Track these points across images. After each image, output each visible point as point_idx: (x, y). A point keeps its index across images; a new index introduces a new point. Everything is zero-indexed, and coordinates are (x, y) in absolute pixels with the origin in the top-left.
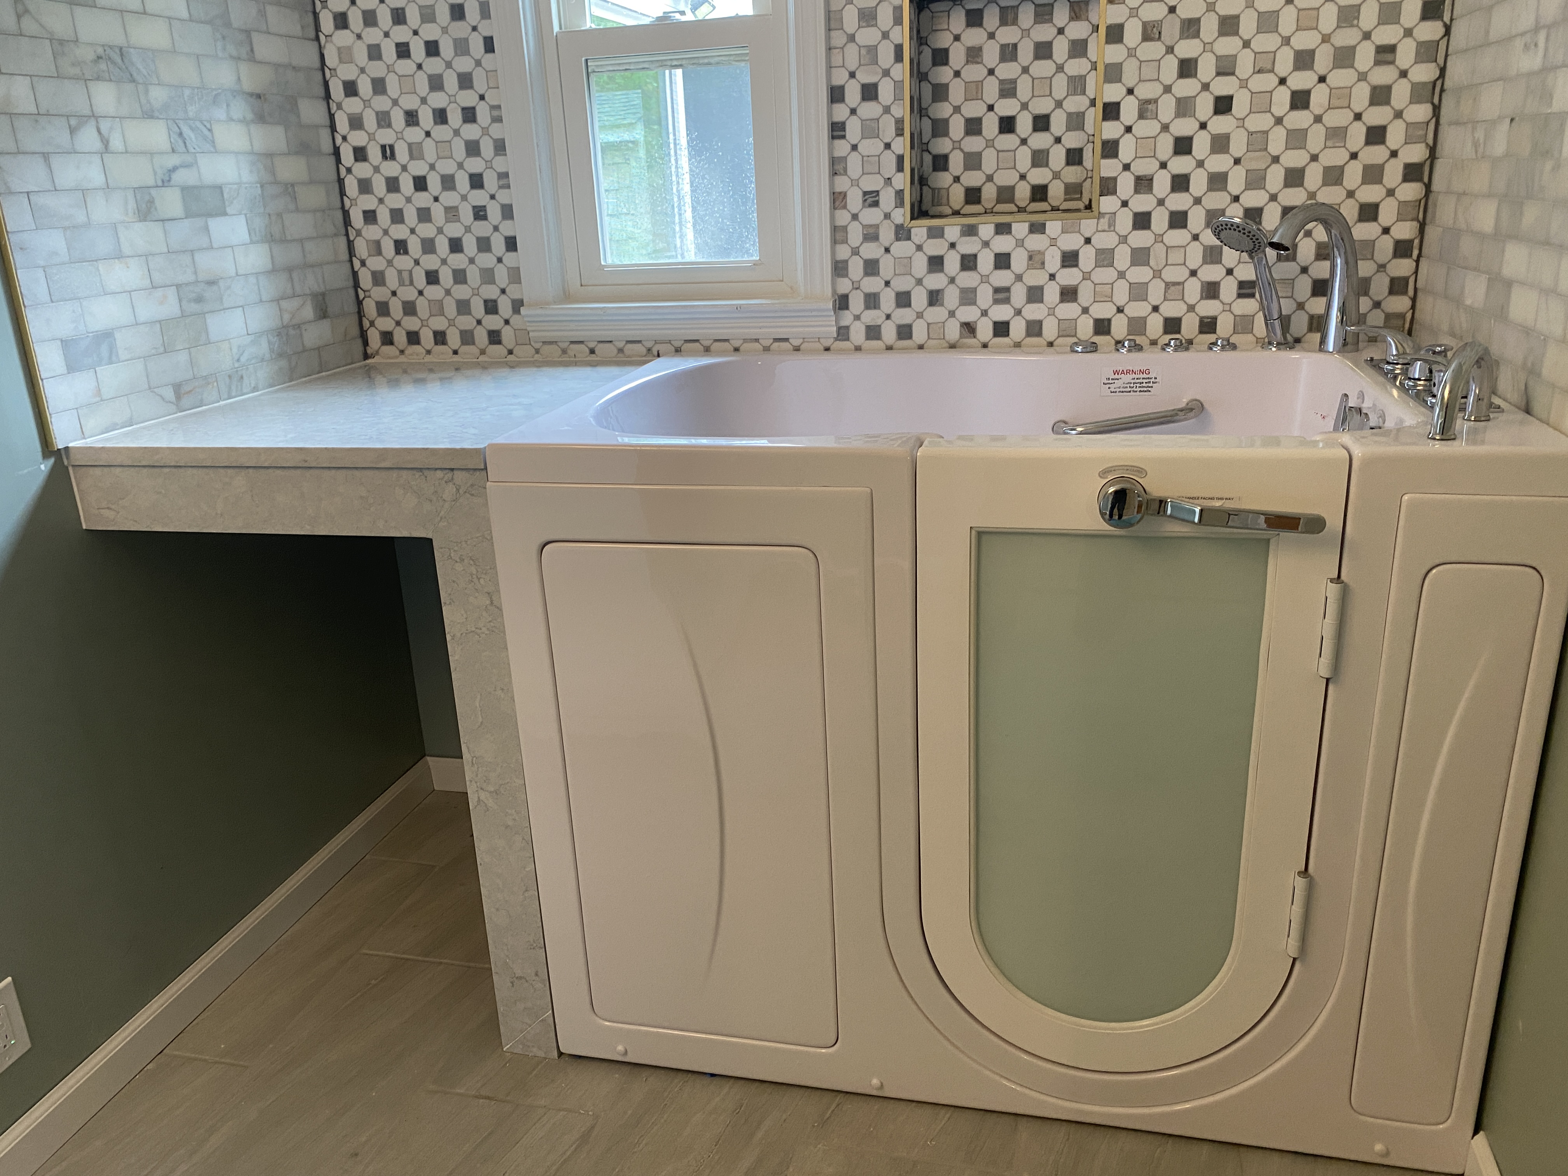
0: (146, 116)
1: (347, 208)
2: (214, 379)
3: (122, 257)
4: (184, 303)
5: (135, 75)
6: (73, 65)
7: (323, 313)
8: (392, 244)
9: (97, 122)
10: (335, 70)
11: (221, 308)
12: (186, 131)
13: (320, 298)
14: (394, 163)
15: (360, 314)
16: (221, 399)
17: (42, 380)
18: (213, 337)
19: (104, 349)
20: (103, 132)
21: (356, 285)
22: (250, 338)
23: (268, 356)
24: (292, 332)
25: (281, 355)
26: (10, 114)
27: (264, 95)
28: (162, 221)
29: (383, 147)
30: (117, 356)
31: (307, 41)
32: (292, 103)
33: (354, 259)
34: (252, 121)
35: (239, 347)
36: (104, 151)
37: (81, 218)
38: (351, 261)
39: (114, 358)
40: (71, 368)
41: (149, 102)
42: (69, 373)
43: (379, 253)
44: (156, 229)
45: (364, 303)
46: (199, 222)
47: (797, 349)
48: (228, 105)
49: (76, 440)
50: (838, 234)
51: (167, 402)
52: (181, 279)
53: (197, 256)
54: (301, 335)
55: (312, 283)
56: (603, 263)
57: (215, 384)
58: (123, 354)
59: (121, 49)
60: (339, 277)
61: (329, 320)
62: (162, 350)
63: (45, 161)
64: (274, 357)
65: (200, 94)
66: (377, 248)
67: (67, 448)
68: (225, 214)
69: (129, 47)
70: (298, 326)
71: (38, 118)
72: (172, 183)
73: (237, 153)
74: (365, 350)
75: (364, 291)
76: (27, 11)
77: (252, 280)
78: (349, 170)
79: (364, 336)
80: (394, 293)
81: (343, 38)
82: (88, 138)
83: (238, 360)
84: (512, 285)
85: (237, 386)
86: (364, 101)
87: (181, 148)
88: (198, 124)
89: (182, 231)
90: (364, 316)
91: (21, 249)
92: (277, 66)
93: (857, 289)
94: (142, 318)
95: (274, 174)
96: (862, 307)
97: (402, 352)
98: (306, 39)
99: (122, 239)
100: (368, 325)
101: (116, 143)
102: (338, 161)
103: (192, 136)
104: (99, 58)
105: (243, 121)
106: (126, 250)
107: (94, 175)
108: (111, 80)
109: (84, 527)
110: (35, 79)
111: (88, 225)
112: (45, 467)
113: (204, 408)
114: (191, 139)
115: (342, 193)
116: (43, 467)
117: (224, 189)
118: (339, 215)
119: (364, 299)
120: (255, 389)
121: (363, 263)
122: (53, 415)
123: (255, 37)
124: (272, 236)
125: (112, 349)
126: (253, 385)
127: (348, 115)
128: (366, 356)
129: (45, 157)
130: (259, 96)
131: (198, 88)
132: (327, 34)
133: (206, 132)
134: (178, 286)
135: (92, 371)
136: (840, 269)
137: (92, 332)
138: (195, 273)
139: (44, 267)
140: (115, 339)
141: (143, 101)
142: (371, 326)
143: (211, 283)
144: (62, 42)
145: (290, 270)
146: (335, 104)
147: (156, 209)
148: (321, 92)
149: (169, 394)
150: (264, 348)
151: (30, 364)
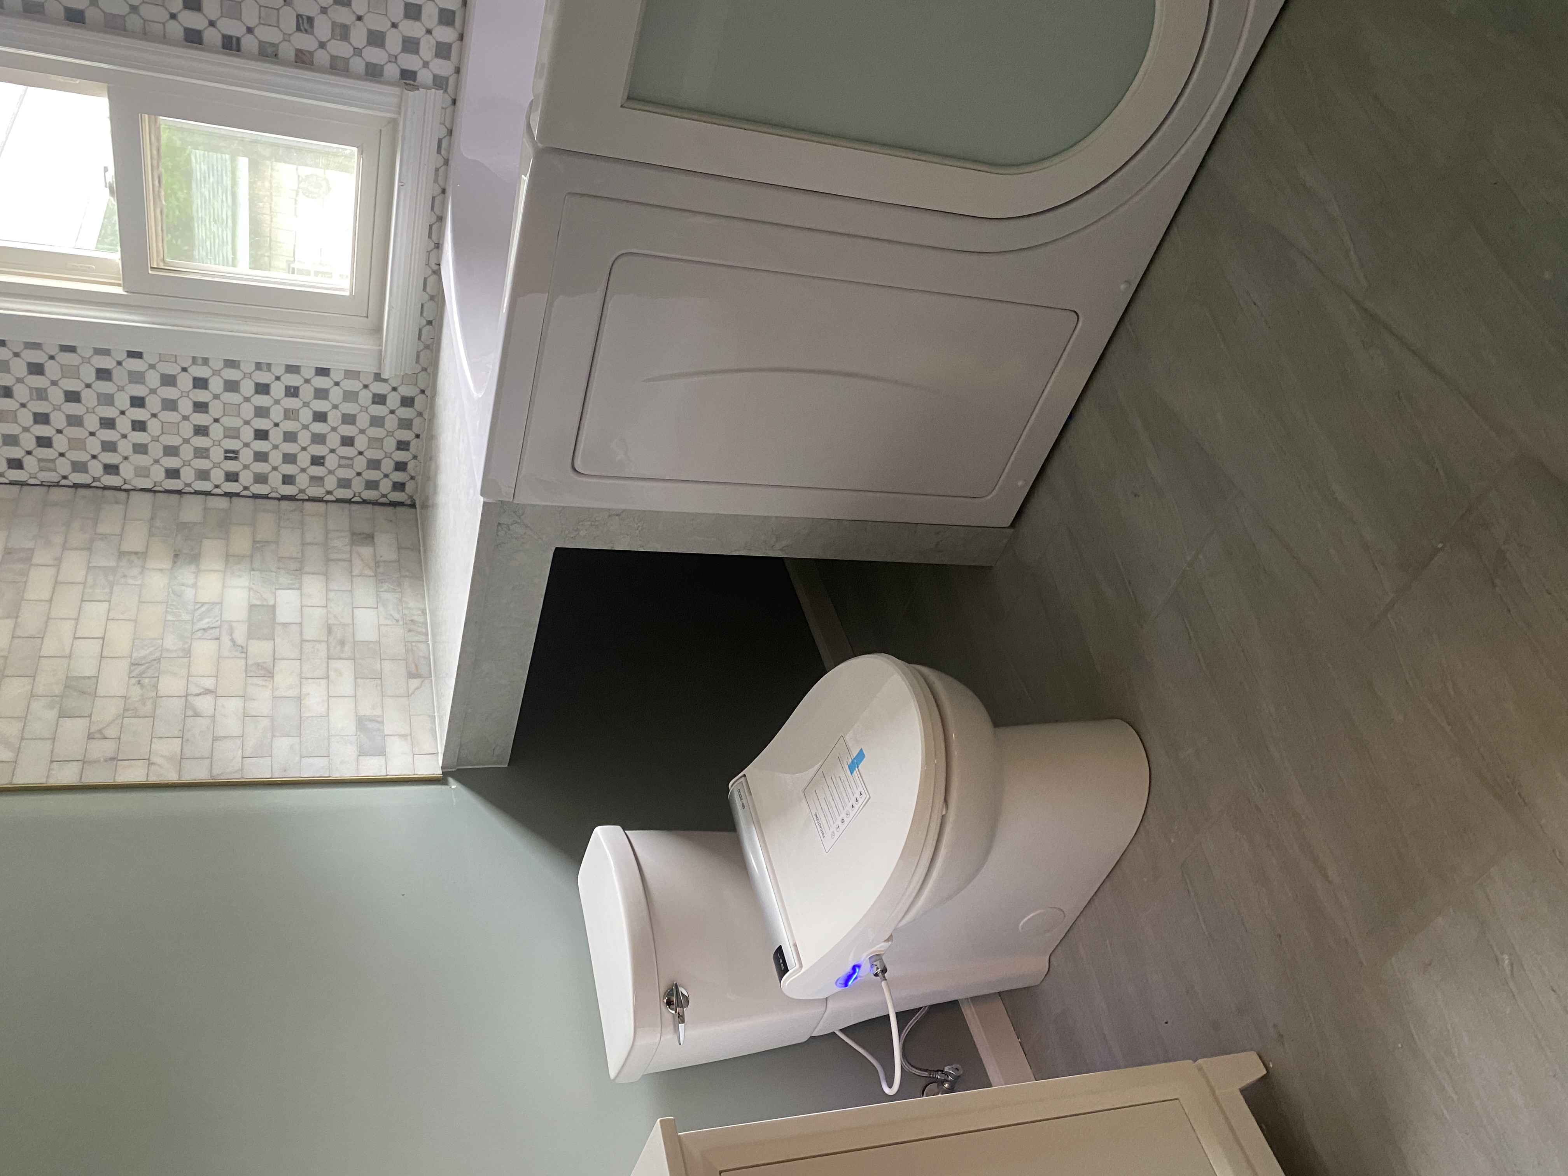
0: (188, 655)
1: (280, 496)
2: (409, 645)
3: (300, 697)
4: (343, 656)
5: (154, 657)
6: (144, 704)
7: (369, 538)
8: (313, 467)
9: (190, 695)
10: (155, 482)
11: (351, 626)
12: (203, 624)
13: (355, 537)
14: (241, 452)
15: (375, 503)
16: (426, 642)
17: (387, 775)
18: (374, 638)
19: (371, 725)
20: (198, 692)
21: (349, 501)
22: (381, 609)
23: (398, 595)
24: (381, 570)
25: (400, 584)
26: (181, 758)
27: (175, 550)
28: (274, 659)
29: (226, 458)
30: (378, 716)
31: (129, 501)
32: (183, 527)
33: (324, 499)
34: (197, 566)
35: (386, 618)
36: (214, 694)
37: (266, 722)
38: (327, 502)
39: (380, 719)
40: (381, 752)
41: (176, 651)
42: (385, 755)
43: (321, 479)
44: (281, 665)
45: (365, 498)
46: (278, 629)
47: (450, 132)
48: (183, 585)
49: (438, 760)
50: (338, 67)
51: (421, 686)
52: (323, 654)
53: (306, 637)
54: (385, 561)
55: (340, 542)
56: (347, 294)
57: (414, 644)
58: (378, 712)
59: (132, 664)
60: (339, 516)
61: (376, 533)
62: (379, 682)
63: (220, 740)
64: (400, 590)
65: (172, 607)
66: (316, 480)
67: (442, 768)
68: (274, 607)
69: (131, 657)
70: (377, 563)
71: (185, 737)
72: (244, 645)
73: (223, 586)
74: (407, 505)
75: (354, 496)
76: (100, 731)
77: (332, 595)
78: (246, 488)
79: (394, 504)
80: (359, 474)
81: (127, 471)
82: (204, 704)
83: (397, 621)
84: (361, 378)
85: (419, 627)
86: (184, 465)
87: (215, 632)
88: (198, 613)
89: (285, 645)
90: (377, 500)
91: (285, 771)
92: (151, 535)
93: (396, 58)
94: (352, 693)
95: (243, 557)
96: (415, 57)
97: (412, 478)
98: (127, 502)
99: (284, 694)
100: (385, 499)
101: (209, 683)
102: (237, 495)
103: (207, 620)
104: (139, 682)
105: (197, 574)
106: (294, 692)
107: (232, 706)
108: (158, 677)
109: (507, 766)
110: (154, 736)
111: (272, 718)
112: (454, 785)
113: (431, 657)
114: (208, 623)
115: (266, 497)
116: (453, 787)
117: (253, 603)
118: (285, 504)
119: (361, 498)
120: (424, 612)
121: (329, 493)
122: (416, 773)
123: (125, 547)
124: (296, 570)
125: (372, 719)
126: (420, 612)
127: (195, 480)
128: (413, 506)
129: (217, 740)
130: (176, 556)
131: (167, 608)
132: (123, 483)
133: (204, 609)
134: (329, 658)
135: (387, 738)
136: (373, 73)
137: (357, 732)
138: (320, 642)
139: (302, 757)
140: (364, 716)
141: (175, 655)
142: (386, 497)
143: (330, 631)
144: (126, 710)
145: (328, 560)
146: (186, 488)
147: (265, 663)
148: (175, 497)
149: (415, 682)
150: (390, 597)
151: (373, 781)
